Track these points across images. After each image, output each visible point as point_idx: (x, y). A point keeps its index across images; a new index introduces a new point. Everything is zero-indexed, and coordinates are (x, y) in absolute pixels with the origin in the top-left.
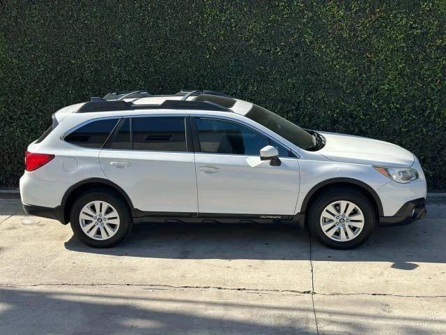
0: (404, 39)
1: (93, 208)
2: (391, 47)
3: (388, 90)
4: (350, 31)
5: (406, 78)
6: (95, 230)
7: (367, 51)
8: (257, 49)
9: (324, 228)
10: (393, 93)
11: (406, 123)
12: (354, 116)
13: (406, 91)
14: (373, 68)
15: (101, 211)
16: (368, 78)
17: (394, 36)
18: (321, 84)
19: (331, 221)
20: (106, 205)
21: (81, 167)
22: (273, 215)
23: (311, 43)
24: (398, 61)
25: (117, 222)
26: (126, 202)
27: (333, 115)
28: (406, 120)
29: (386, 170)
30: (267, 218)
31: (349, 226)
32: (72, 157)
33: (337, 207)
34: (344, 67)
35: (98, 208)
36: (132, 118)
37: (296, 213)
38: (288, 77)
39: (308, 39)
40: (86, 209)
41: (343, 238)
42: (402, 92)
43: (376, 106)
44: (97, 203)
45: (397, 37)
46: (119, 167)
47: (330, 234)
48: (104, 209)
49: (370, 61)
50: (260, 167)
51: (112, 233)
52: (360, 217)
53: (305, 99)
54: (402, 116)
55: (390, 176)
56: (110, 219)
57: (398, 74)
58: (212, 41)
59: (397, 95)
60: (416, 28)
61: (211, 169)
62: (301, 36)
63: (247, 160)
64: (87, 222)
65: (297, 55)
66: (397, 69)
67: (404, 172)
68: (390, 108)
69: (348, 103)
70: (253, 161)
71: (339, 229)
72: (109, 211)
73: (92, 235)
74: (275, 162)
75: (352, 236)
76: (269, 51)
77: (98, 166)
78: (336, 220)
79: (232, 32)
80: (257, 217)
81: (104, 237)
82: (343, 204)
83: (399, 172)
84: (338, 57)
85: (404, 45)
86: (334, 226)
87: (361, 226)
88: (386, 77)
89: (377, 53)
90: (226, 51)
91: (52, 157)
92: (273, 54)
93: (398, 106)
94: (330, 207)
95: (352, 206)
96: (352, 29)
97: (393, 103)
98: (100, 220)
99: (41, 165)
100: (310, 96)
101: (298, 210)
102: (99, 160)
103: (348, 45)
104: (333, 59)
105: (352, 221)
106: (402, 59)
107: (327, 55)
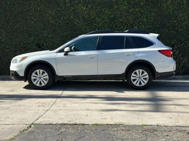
0: (108, 18)
2: (103, 21)
4: (88, 15)
7: (95, 23)
8: (52, 21)
17: (104, 18)
23: (73, 19)
34: (86, 28)
38: (64, 32)
39: (72, 17)
45: (105, 18)
49: (96, 27)
58: (34, 17)
60: (112, 15)
62: (69, 16)
65: (68, 24)
76: (57, 22)
79: (42, 14)
84: (83, 25)
85: (108, 21)
89: (98, 24)
90: (40, 21)
92: (59, 23)
96: (89, 14)
103: (87, 20)
106: (107, 26)
107: (79, 24)
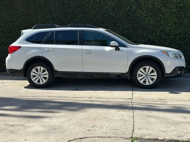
0: (175, 8)
1: (37, 70)
2: (170, 12)
3: (169, 30)
4: (152, 5)
5: (177, 25)
6: (37, 80)
7: (160, 13)
8: (112, 13)
9: (139, 79)
10: (171, 32)
11: (177, 45)
12: (154, 42)
13: (177, 30)
14: (162, 21)
15: (40, 71)
16: (160, 25)
18: (139, 28)
19: (142, 76)
20: (42, 68)
21: (32, 51)
22: (116, 73)
23: (135, 10)
24: (173, 18)
25: (47, 76)
26: (51, 67)
27: (145, 41)
28: (177, 43)
29: (167, 53)
30: (113, 74)
31: (150, 78)
32: (28, 47)
33: (145, 69)
34: (150, 20)
35: (39, 70)
36: (55, 31)
37: (126, 72)
38: (125, 25)
39: (134, 8)
40: (34, 70)
41: (147, 84)
42: (175, 31)
43: (164, 37)
44: (39, 68)
45: (172, 7)
46: (49, 51)
47: (141, 82)
48: (42, 70)
49: (161, 18)
50: (111, 51)
51: (45, 81)
52: (155, 73)
53: (133, 34)
54: (175, 42)
55: (168, 55)
56: (44, 75)
57: (173, 23)
58: (93, 10)
59: (173, 32)
60: (181, 4)
61: (89, 52)
62: (131, 7)
63: (105, 48)
64: (34, 76)
65: (129, 16)
66: (173, 21)
67: (174, 54)
68: (170, 38)
69: (151, 36)
70: (108, 49)
71: (146, 79)
72: (44, 71)
73: (36, 82)
74: (117, 49)
75: (151, 82)
76: (117, 14)
77: (39, 51)
78: (144, 75)
79: (101, 6)
80: (109, 74)
81: (41, 83)
82: (147, 67)
83: (173, 54)
84: (147, 16)
85: (176, 11)
86: (143, 78)
87: (155, 78)
88: (168, 25)
89: (164, 14)
90: (99, 14)
91: (20, 47)
92: (119, 15)
93: (173, 37)
94: (141, 69)
95: (151, 69)
97: (171, 36)
98: (40, 75)
99: (15, 51)
100: (135, 33)
101: (127, 70)
102: (40, 48)
103: (151, 11)
104: (145, 17)
105: (151, 75)
106: (175, 17)
107: (142, 15)
